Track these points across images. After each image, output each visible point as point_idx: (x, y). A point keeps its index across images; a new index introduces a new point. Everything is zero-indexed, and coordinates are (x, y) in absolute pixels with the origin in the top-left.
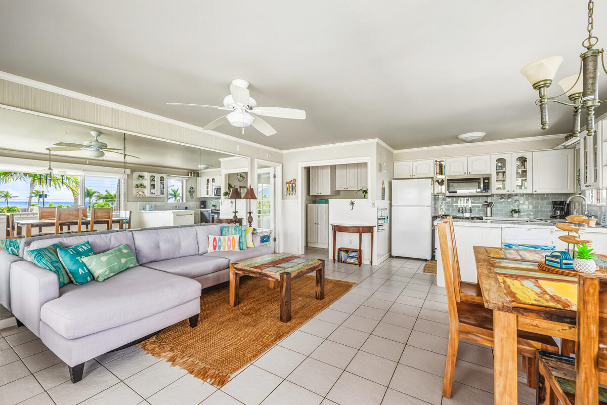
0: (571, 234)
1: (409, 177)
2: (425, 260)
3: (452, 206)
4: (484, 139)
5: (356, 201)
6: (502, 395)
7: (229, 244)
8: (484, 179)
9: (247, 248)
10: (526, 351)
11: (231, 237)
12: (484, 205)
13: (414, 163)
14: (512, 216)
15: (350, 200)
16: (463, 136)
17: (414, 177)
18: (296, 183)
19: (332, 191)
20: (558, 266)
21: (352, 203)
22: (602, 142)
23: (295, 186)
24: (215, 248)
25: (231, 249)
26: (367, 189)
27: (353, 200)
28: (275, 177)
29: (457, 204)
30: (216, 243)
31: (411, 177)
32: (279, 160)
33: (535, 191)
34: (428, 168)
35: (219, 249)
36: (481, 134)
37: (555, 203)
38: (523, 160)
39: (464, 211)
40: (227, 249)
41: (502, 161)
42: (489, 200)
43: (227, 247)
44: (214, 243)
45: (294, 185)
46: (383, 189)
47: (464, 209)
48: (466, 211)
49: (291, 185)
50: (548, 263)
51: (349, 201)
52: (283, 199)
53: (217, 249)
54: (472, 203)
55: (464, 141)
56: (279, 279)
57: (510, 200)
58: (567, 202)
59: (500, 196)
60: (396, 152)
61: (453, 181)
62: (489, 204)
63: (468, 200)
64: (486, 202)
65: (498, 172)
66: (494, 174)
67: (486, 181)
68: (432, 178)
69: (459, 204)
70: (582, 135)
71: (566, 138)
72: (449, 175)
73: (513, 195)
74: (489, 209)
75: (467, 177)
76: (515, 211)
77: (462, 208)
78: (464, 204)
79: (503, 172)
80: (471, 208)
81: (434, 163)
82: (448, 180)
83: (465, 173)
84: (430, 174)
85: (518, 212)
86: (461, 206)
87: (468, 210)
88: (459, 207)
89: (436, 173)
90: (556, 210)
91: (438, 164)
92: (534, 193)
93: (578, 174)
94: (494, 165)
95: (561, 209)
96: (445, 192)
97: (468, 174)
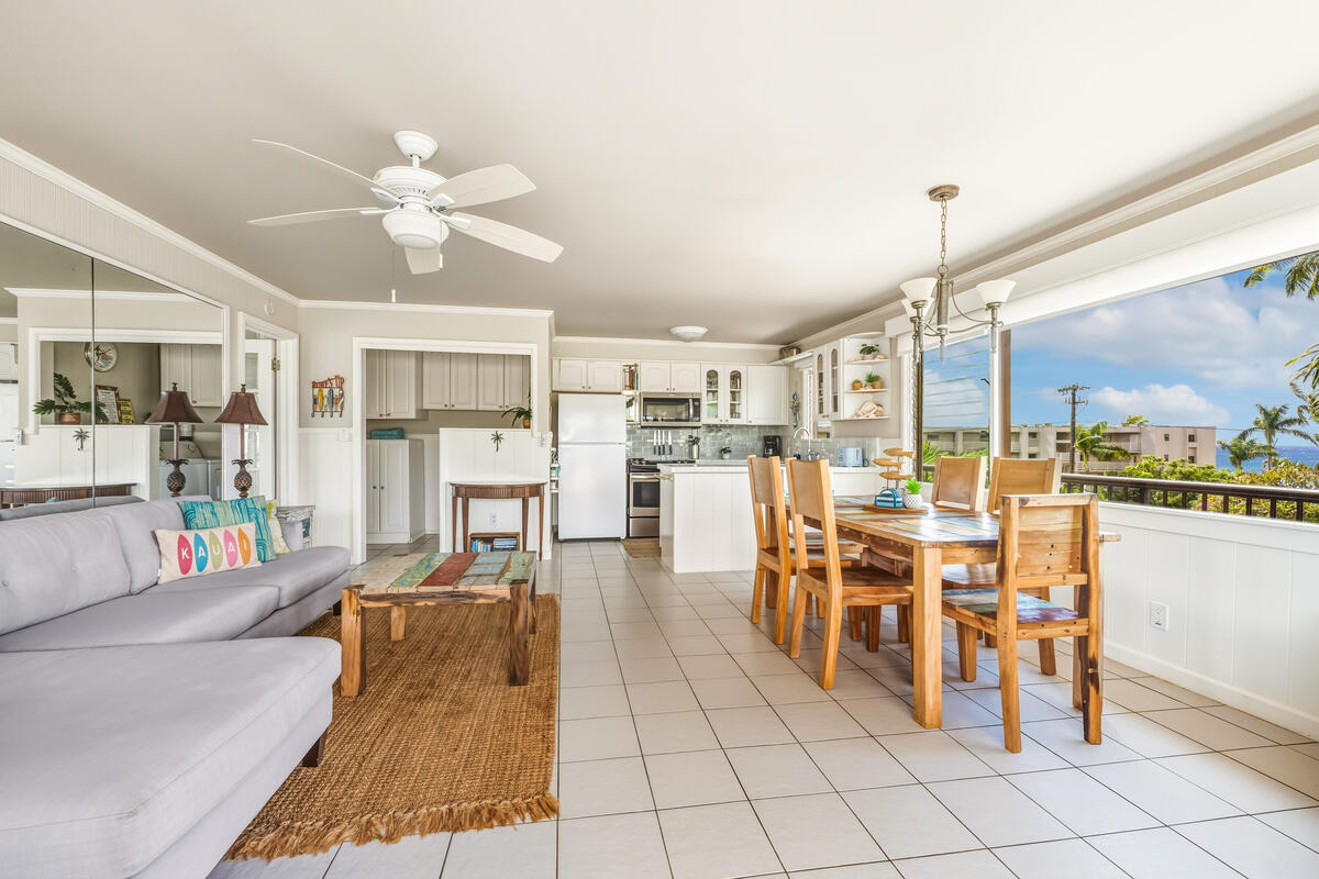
0: (890, 469)
1: (582, 390)
3: (645, 443)
4: (704, 338)
5: (505, 433)
6: (930, 639)
7: (231, 549)
8: (694, 400)
9: (277, 555)
10: (901, 599)
11: (234, 531)
12: (690, 442)
13: (590, 365)
14: (722, 458)
15: (493, 431)
16: (681, 330)
17: (589, 391)
18: (345, 386)
19: (418, 411)
20: (892, 505)
21: (497, 438)
22: (844, 364)
23: (342, 395)
24: (185, 566)
25: (240, 563)
26: (530, 409)
27: (500, 431)
28: (275, 366)
29: (652, 441)
30: (189, 552)
31: (585, 390)
32: (289, 322)
33: (751, 422)
34: (613, 375)
35: (200, 569)
36: (701, 330)
37: (767, 439)
38: (735, 377)
39: (662, 452)
40: (225, 566)
41: (712, 376)
42: (695, 433)
43: (225, 557)
44: (184, 553)
45: (337, 392)
47: (661, 447)
48: (664, 450)
49: (326, 391)
50: (878, 504)
51: (489, 432)
52: (300, 426)
53: (194, 571)
54: (673, 438)
55: (678, 338)
56: (509, 597)
57: (720, 434)
58: (779, 437)
59: (711, 428)
60: (557, 339)
61: (649, 401)
62: (695, 441)
63: (667, 434)
64: (691, 437)
65: (708, 392)
66: (704, 393)
67: (697, 403)
68: (620, 394)
69: (655, 441)
70: (817, 351)
71: (781, 351)
72: (644, 390)
73: (724, 426)
74: (695, 447)
75: (672, 396)
76: (726, 450)
77: (659, 447)
78: (662, 439)
79: (713, 392)
80: (671, 446)
81: (623, 369)
82: (646, 400)
83: (667, 389)
84: (616, 387)
85: (730, 451)
86: (657, 443)
87: (667, 450)
88: (655, 444)
89: (624, 387)
90: (769, 446)
91: (628, 370)
92: (749, 424)
93: (793, 400)
94: (705, 380)
95: (774, 447)
96: (637, 419)
97: (672, 391)
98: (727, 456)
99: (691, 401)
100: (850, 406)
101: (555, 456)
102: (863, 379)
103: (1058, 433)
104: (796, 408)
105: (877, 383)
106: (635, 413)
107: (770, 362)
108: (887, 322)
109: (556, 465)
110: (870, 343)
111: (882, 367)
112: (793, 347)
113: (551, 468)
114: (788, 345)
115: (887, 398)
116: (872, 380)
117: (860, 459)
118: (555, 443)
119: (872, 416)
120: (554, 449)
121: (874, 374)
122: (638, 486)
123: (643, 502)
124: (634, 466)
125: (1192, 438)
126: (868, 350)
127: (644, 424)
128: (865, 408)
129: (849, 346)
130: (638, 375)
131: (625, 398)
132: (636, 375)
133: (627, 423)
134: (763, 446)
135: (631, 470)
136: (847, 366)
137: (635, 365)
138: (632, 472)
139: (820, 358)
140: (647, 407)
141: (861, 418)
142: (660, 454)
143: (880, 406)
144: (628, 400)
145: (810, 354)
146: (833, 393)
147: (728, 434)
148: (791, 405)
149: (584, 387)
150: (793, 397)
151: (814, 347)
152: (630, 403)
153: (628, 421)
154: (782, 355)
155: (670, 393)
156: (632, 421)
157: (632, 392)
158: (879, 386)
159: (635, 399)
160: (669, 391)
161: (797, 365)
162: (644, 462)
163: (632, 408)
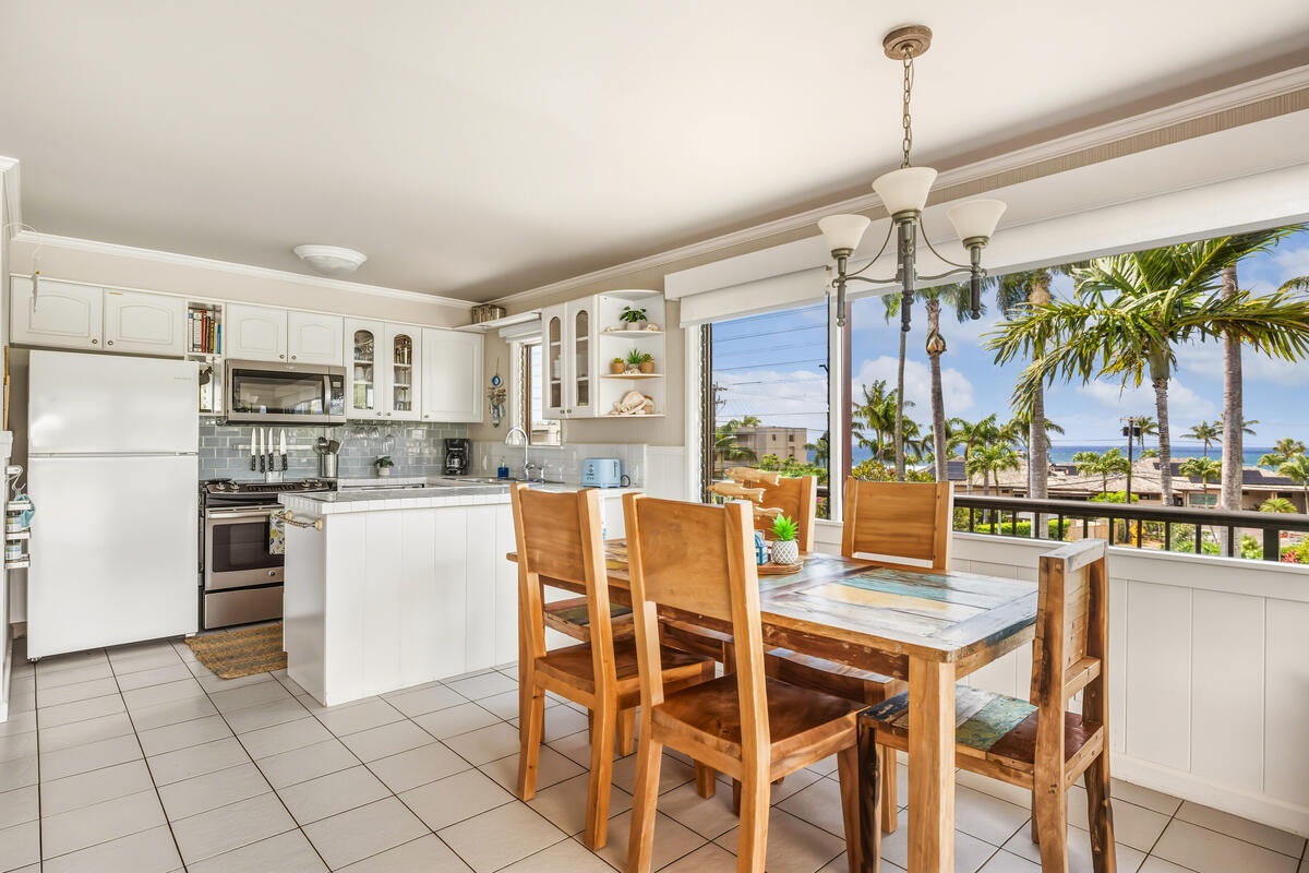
1: (89, 346)
3: (235, 451)
8: (333, 378)
12: (320, 448)
13: (110, 298)
14: (377, 475)
17: (108, 348)
22: (597, 333)
29: (248, 447)
31: (98, 346)
33: (426, 417)
34: (166, 323)
36: (355, 258)
37: (450, 443)
38: (403, 343)
39: (267, 467)
41: (364, 338)
42: (329, 434)
47: (267, 459)
48: (271, 466)
54: (291, 443)
55: (311, 265)
57: (375, 435)
58: (467, 441)
59: (358, 425)
60: (23, 236)
61: (244, 375)
62: (332, 447)
63: (277, 435)
64: (322, 439)
65: (356, 365)
66: (351, 368)
67: (337, 384)
68: (182, 358)
69: (254, 447)
70: (549, 313)
71: (474, 311)
72: (230, 355)
73: (383, 423)
74: (331, 458)
75: (291, 369)
76: (383, 462)
77: (262, 458)
78: (267, 444)
79: (365, 366)
80: (284, 456)
81: (187, 312)
82: (237, 373)
83: (281, 357)
84: (171, 344)
85: (391, 464)
86: (258, 450)
87: (278, 464)
88: (253, 453)
89: (191, 346)
90: (453, 457)
91: (198, 315)
92: (424, 420)
93: (491, 386)
94: (351, 345)
95: (461, 456)
96: (218, 407)
97: (290, 360)
98: (385, 471)
99: (327, 380)
100: (605, 398)
101: (19, 485)
102: (624, 357)
104: (497, 398)
105: (647, 365)
106: (214, 397)
107: (456, 325)
108: (666, 276)
109: (25, 507)
110: (634, 306)
111: (653, 343)
112: (494, 307)
113: (9, 514)
114: (485, 302)
115: (660, 387)
116: (640, 362)
117: (618, 475)
118: (20, 455)
119: (641, 414)
120: (16, 470)
121: (642, 352)
122: (222, 532)
123: (233, 561)
124: (212, 493)
125: (791, 438)
126: (633, 316)
127: (233, 416)
128: (627, 402)
129: (605, 308)
130: (219, 326)
131: (195, 367)
132: (216, 325)
133: (198, 414)
134: (443, 454)
135: (209, 502)
136: (603, 338)
137: (215, 309)
138: (211, 506)
139: (555, 322)
140: (239, 387)
141: (623, 415)
142: (263, 470)
143: (651, 399)
144: (201, 371)
145: (537, 316)
146: (578, 377)
147: (389, 436)
148: (489, 393)
149: (94, 341)
150: (493, 380)
151: (544, 306)
152: (204, 377)
153: (201, 411)
154: (475, 317)
155: (288, 364)
156: (209, 411)
157: (209, 357)
158: (648, 370)
159: (216, 369)
160: (284, 360)
161: (502, 333)
162: (236, 487)
163: (208, 387)
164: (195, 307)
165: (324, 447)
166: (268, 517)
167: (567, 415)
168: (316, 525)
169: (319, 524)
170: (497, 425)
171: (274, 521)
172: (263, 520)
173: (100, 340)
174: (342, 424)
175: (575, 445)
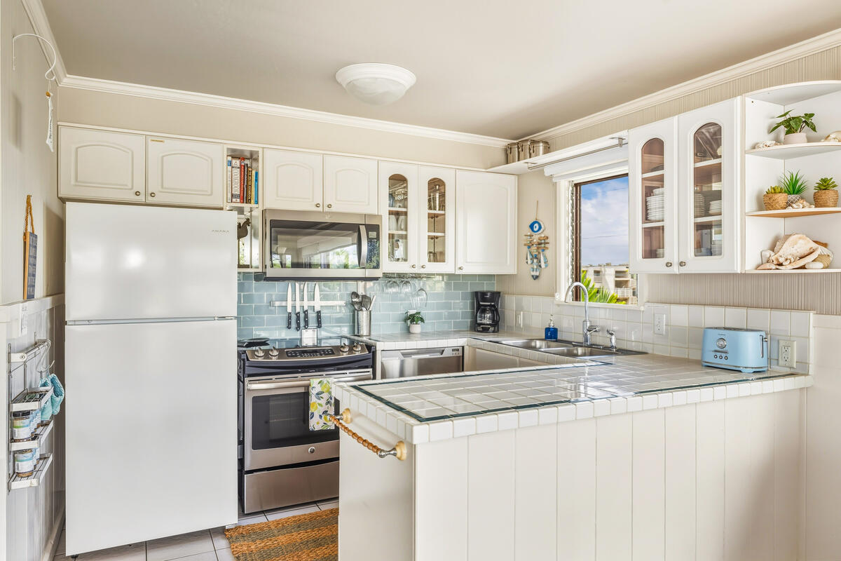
1: (132, 199)
2: (221, 531)
3: (270, 309)
8: (367, 227)
12: (353, 303)
13: (152, 145)
17: (150, 200)
29: (284, 304)
31: (141, 199)
33: (459, 268)
34: (207, 171)
37: (479, 296)
38: (436, 186)
39: (302, 324)
41: (398, 180)
42: (365, 289)
46: (29, 240)
47: (302, 315)
48: (306, 323)
54: (324, 298)
57: (406, 289)
58: (500, 294)
59: (394, 279)
60: (69, 81)
61: (282, 227)
62: (365, 302)
63: (311, 291)
64: (355, 294)
65: (391, 212)
66: (385, 216)
67: (373, 234)
68: (222, 209)
69: (290, 304)
70: (639, 135)
71: (508, 151)
72: (268, 205)
73: (417, 277)
74: (365, 314)
75: (328, 219)
76: (413, 319)
77: (298, 315)
78: (302, 299)
79: (397, 214)
80: (319, 312)
81: (226, 159)
82: (274, 224)
83: (317, 206)
84: (211, 195)
85: (422, 320)
86: (294, 307)
87: (313, 323)
88: (289, 310)
89: (230, 196)
90: (484, 311)
91: (236, 163)
92: (458, 272)
93: (529, 232)
94: (385, 191)
95: (494, 310)
96: (256, 261)
97: (327, 209)
98: (416, 328)
99: (363, 229)
103: (617, 272)
104: (537, 247)
105: (826, 196)
106: (252, 251)
107: (490, 166)
112: (535, 142)
114: (524, 138)
117: (766, 354)
119: (816, 268)
121: (812, 177)
122: (261, 404)
123: (273, 437)
126: (792, 125)
127: (270, 270)
128: (787, 250)
130: (257, 174)
131: (234, 219)
132: (254, 172)
133: (237, 270)
134: (473, 307)
135: (248, 371)
136: (751, 159)
137: (253, 157)
138: (250, 375)
139: (654, 147)
140: (276, 240)
141: (783, 270)
142: (298, 328)
143: (825, 245)
144: (239, 224)
145: (616, 142)
146: (696, 217)
147: (422, 289)
148: (525, 240)
149: (137, 193)
150: (532, 226)
151: (630, 126)
152: (242, 230)
153: (240, 266)
154: (510, 156)
155: (323, 213)
156: (247, 266)
157: (246, 206)
158: (830, 203)
159: (253, 222)
160: (320, 209)
161: (548, 171)
162: (276, 353)
163: (246, 240)
164: (235, 155)
165: (357, 303)
166: (307, 387)
167: (675, 269)
168: (398, 451)
169: (403, 451)
170: (536, 278)
171: (313, 392)
172: (302, 390)
173: (142, 192)
174: (376, 279)
175: (666, 306)
